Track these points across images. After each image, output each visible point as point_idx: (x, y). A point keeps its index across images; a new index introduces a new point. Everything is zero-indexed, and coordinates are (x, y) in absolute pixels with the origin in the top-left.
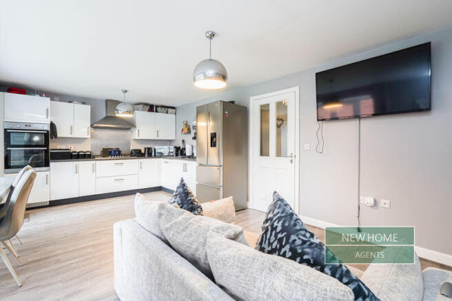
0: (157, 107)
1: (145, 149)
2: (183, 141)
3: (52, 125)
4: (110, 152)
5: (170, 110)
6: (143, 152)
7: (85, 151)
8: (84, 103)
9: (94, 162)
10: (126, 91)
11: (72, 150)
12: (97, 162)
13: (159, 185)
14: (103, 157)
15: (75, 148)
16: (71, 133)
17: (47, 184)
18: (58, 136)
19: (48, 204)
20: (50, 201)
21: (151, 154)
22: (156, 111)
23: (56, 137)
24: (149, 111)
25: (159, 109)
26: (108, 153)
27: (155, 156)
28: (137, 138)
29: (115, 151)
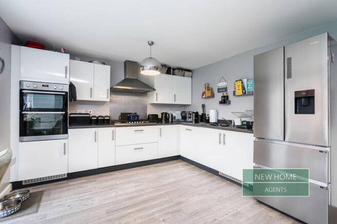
0: (174, 69)
1: (162, 114)
2: (203, 106)
3: (72, 87)
4: (129, 117)
5: (187, 73)
6: (160, 117)
7: (104, 116)
8: (104, 64)
9: (113, 128)
10: (152, 43)
11: (92, 114)
12: (117, 128)
13: (178, 155)
14: (123, 123)
15: (95, 112)
16: (91, 97)
17: (65, 154)
18: (78, 99)
19: (66, 176)
20: (68, 174)
21: (168, 119)
22: (173, 74)
23: (75, 99)
24: (166, 73)
25: (176, 71)
26: (128, 119)
27: (172, 122)
28: (155, 102)
29: (134, 117)
